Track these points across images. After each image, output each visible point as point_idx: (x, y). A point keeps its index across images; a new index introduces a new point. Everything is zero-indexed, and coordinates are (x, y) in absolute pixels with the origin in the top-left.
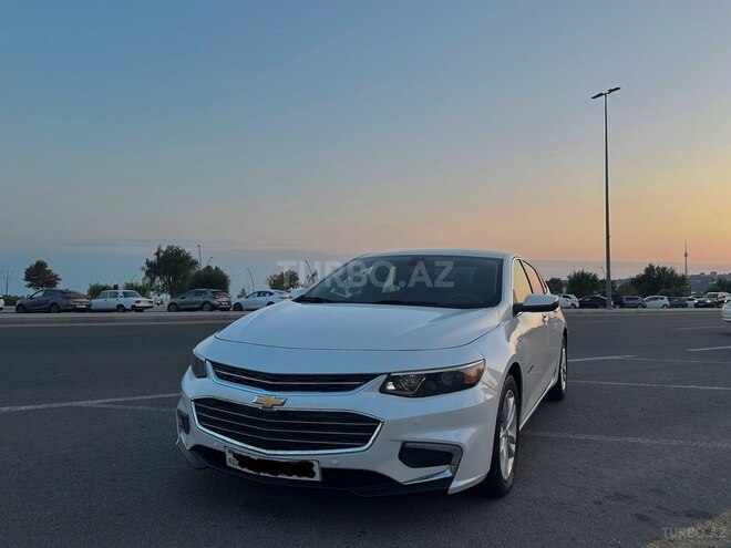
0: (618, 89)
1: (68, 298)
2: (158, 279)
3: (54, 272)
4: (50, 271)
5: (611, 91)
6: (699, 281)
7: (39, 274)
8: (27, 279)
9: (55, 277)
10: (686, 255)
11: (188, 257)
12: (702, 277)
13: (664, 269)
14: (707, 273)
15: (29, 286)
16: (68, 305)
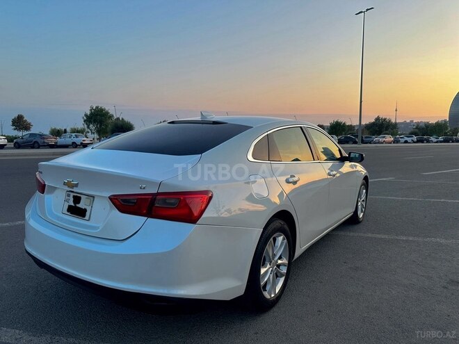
0: (372, 8)
1: (44, 138)
2: (91, 126)
3: (29, 121)
4: (26, 121)
5: (367, 10)
6: (403, 126)
7: (19, 123)
8: (13, 125)
9: (29, 124)
10: (396, 110)
11: (108, 113)
12: (405, 123)
13: (385, 119)
14: (408, 121)
15: (15, 129)
16: (44, 142)
